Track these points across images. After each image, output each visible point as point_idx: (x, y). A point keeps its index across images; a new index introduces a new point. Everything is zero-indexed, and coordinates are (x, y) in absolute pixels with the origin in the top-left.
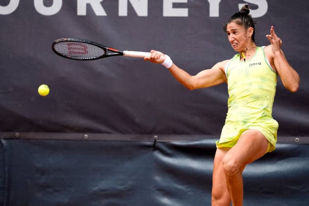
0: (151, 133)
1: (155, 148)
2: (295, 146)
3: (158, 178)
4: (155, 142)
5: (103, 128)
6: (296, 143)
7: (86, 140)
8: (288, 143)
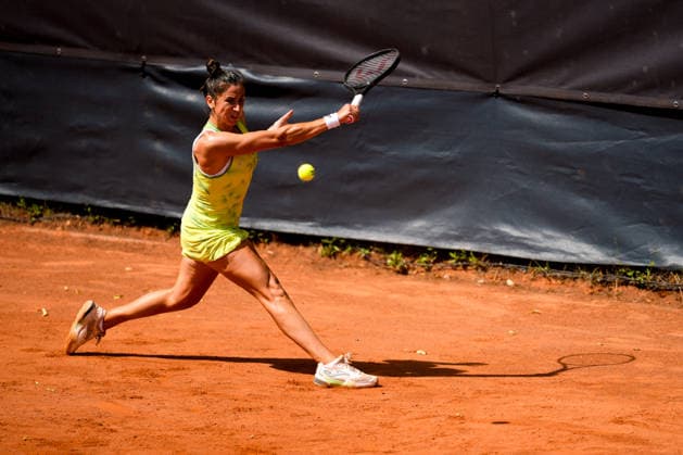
0: (138, 52)
1: (143, 72)
2: (314, 82)
3: (148, 115)
4: (144, 64)
5: (80, 42)
6: (312, 78)
7: (59, 56)
8: (295, 77)
